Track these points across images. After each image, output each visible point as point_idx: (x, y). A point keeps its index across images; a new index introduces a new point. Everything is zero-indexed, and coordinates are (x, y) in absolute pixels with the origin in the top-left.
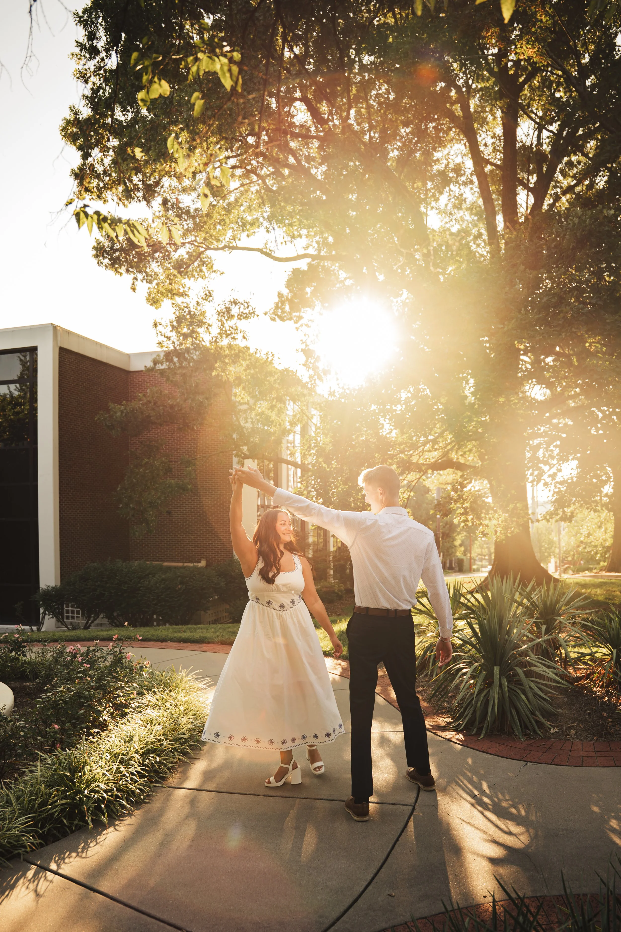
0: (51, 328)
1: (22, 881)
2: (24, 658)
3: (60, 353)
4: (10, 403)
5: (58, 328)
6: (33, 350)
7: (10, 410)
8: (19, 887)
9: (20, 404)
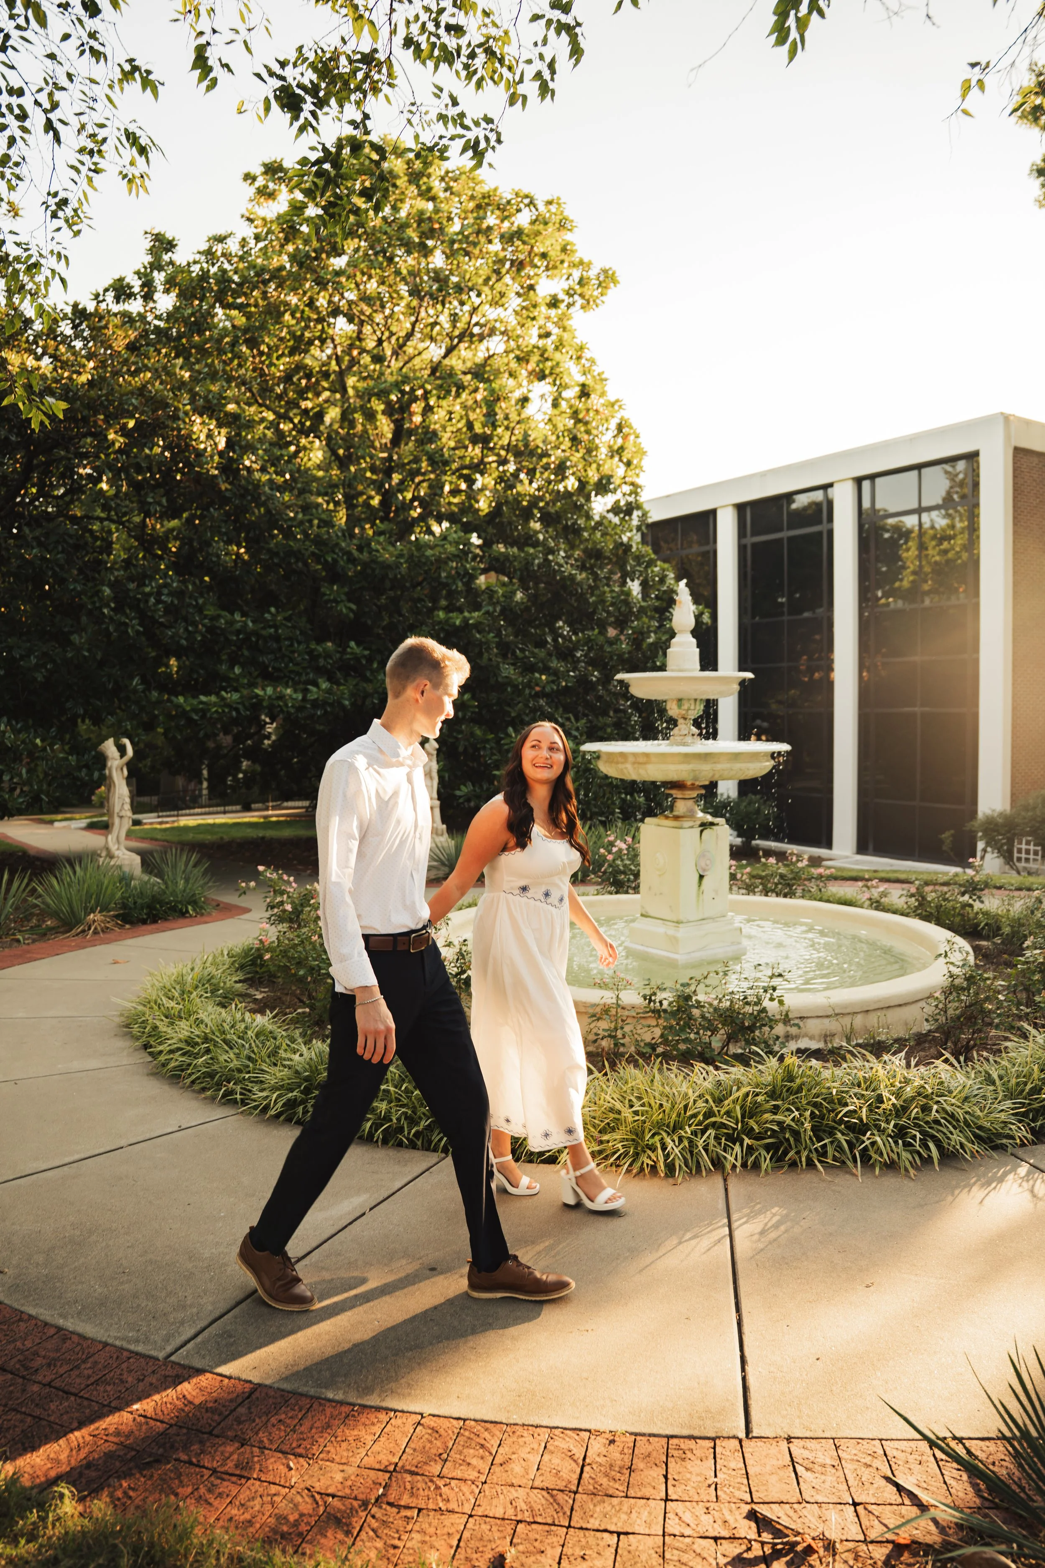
0: (1001, 420)
1: (1011, 1177)
2: (981, 906)
3: (1014, 456)
4: (934, 537)
5: (1012, 418)
6: (972, 457)
7: (934, 548)
8: (1009, 1183)
9: (949, 538)
